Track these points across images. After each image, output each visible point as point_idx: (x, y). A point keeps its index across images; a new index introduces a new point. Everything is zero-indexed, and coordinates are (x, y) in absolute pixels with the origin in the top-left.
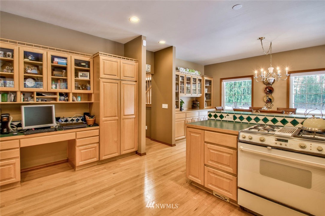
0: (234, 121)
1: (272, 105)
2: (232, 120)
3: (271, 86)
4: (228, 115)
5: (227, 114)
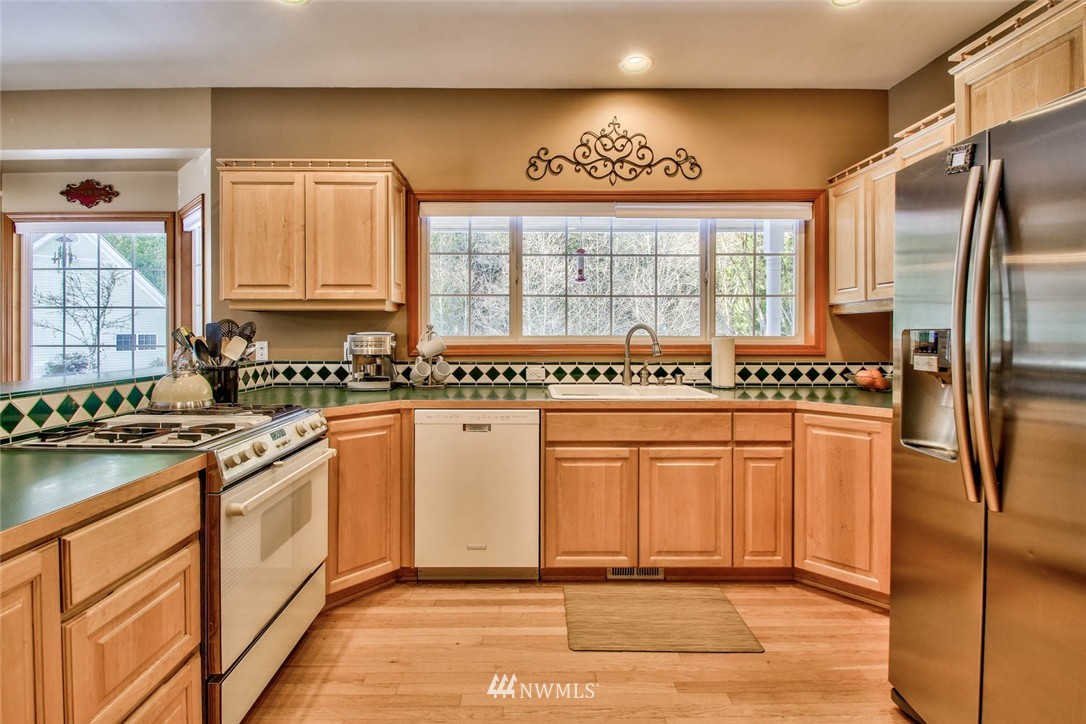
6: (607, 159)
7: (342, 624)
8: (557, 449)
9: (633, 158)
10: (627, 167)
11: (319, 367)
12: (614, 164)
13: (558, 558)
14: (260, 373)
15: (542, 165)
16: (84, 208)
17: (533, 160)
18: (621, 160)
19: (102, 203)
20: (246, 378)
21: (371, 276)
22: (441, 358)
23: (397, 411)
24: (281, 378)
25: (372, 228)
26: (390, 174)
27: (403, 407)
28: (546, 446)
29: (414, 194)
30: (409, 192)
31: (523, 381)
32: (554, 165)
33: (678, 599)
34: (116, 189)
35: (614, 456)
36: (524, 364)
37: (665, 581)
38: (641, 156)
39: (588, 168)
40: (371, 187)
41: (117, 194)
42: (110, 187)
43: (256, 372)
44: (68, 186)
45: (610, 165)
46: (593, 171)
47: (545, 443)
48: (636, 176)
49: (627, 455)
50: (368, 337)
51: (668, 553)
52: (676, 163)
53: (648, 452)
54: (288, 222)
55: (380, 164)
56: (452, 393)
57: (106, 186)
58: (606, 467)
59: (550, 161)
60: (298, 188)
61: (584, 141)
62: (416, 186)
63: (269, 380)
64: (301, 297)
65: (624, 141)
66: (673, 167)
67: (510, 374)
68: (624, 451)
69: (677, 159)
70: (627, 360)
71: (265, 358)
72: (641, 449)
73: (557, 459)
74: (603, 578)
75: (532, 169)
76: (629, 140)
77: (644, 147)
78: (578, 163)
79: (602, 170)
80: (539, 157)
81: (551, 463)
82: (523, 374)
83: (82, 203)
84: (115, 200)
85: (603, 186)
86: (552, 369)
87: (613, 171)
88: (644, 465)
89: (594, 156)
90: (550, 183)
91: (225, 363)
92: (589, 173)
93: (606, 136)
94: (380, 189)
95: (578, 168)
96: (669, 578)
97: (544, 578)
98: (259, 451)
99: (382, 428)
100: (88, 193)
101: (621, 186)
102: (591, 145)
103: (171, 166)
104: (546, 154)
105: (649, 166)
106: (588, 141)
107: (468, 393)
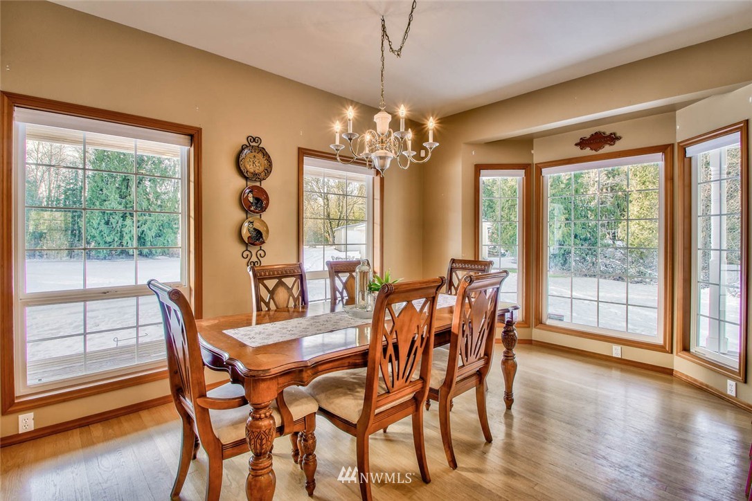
1: (262, 254)
3: (258, 184)
16: (594, 153)
19: (588, 149)
34: (618, 135)
42: (614, 134)
44: (581, 139)
57: (611, 134)
83: (592, 149)
84: (618, 143)
100: (597, 141)
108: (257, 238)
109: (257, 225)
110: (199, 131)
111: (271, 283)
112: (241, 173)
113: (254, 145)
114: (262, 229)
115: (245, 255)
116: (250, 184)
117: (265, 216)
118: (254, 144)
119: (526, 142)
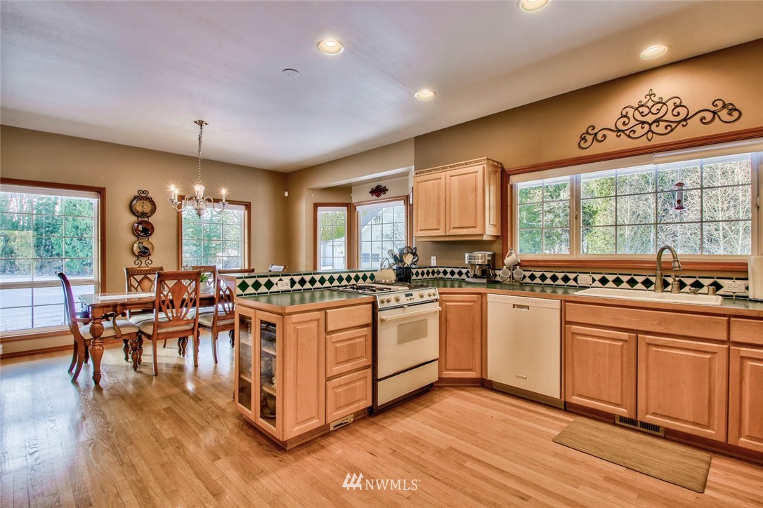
0: (291, 289)
1: (150, 262)
2: (289, 288)
3: (146, 219)
4: (281, 280)
5: (279, 278)
6: (644, 123)
7: (446, 392)
8: (573, 327)
9: (669, 117)
10: (663, 125)
11: (458, 270)
12: (650, 125)
13: (574, 397)
14: (431, 272)
15: (590, 138)
16: (377, 198)
17: (583, 136)
18: (657, 121)
20: (417, 274)
21: (476, 223)
22: (518, 267)
23: (480, 294)
24: (441, 275)
25: (476, 196)
26: (485, 165)
27: (482, 292)
28: (565, 324)
29: (506, 172)
30: (503, 170)
31: (575, 284)
32: (599, 137)
33: (660, 448)
34: (387, 188)
35: (616, 337)
36: (576, 273)
37: (665, 438)
38: (676, 114)
39: (627, 132)
40: (476, 174)
41: (387, 190)
42: (385, 187)
43: (423, 272)
44: (371, 189)
45: (647, 127)
46: (631, 134)
47: (564, 323)
48: (672, 130)
49: (627, 338)
50: (479, 254)
51: (662, 416)
52: (713, 112)
53: (644, 339)
54: (439, 197)
55: (480, 161)
56: (528, 289)
58: (610, 344)
59: (596, 134)
60: (443, 181)
61: (624, 113)
62: (507, 167)
63: (436, 275)
64: (443, 234)
65: (659, 106)
66: (709, 116)
67: (566, 279)
68: (625, 335)
69: (713, 109)
70: (659, 272)
71: (435, 265)
72: (639, 335)
73: (573, 333)
74: (612, 421)
75: (583, 142)
76: (664, 104)
77: (680, 106)
78: (619, 131)
79: (639, 131)
80: (588, 133)
81: (569, 336)
82: (575, 279)
83: (376, 196)
84: (387, 193)
85: (643, 142)
86: (598, 277)
87: (650, 130)
88: (642, 348)
89: (633, 122)
90: (597, 149)
91: (405, 266)
92: (629, 136)
93: (642, 106)
94: (480, 174)
95: (618, 134)
96: (668, 436)
97: (567, 409)
98: (397, 300)
99: (471, 301)
100: (378, 191)
101: (657, 140)
102: (630, 115)
103: (406, 174)
104: (593, 129)
105: (685, 119)
106: (627, 113)
107: (538, 290)
108: (145, 253)
109: (145, 244)
110: (103, 189)
111: (139, 278)
112: (133, 213)
113: (143, 197)
114: (149, 247)
115: (136, 263)
116: (140, 219)
117: (151, 239)
118: (143, 195)
119: (347, 189)
